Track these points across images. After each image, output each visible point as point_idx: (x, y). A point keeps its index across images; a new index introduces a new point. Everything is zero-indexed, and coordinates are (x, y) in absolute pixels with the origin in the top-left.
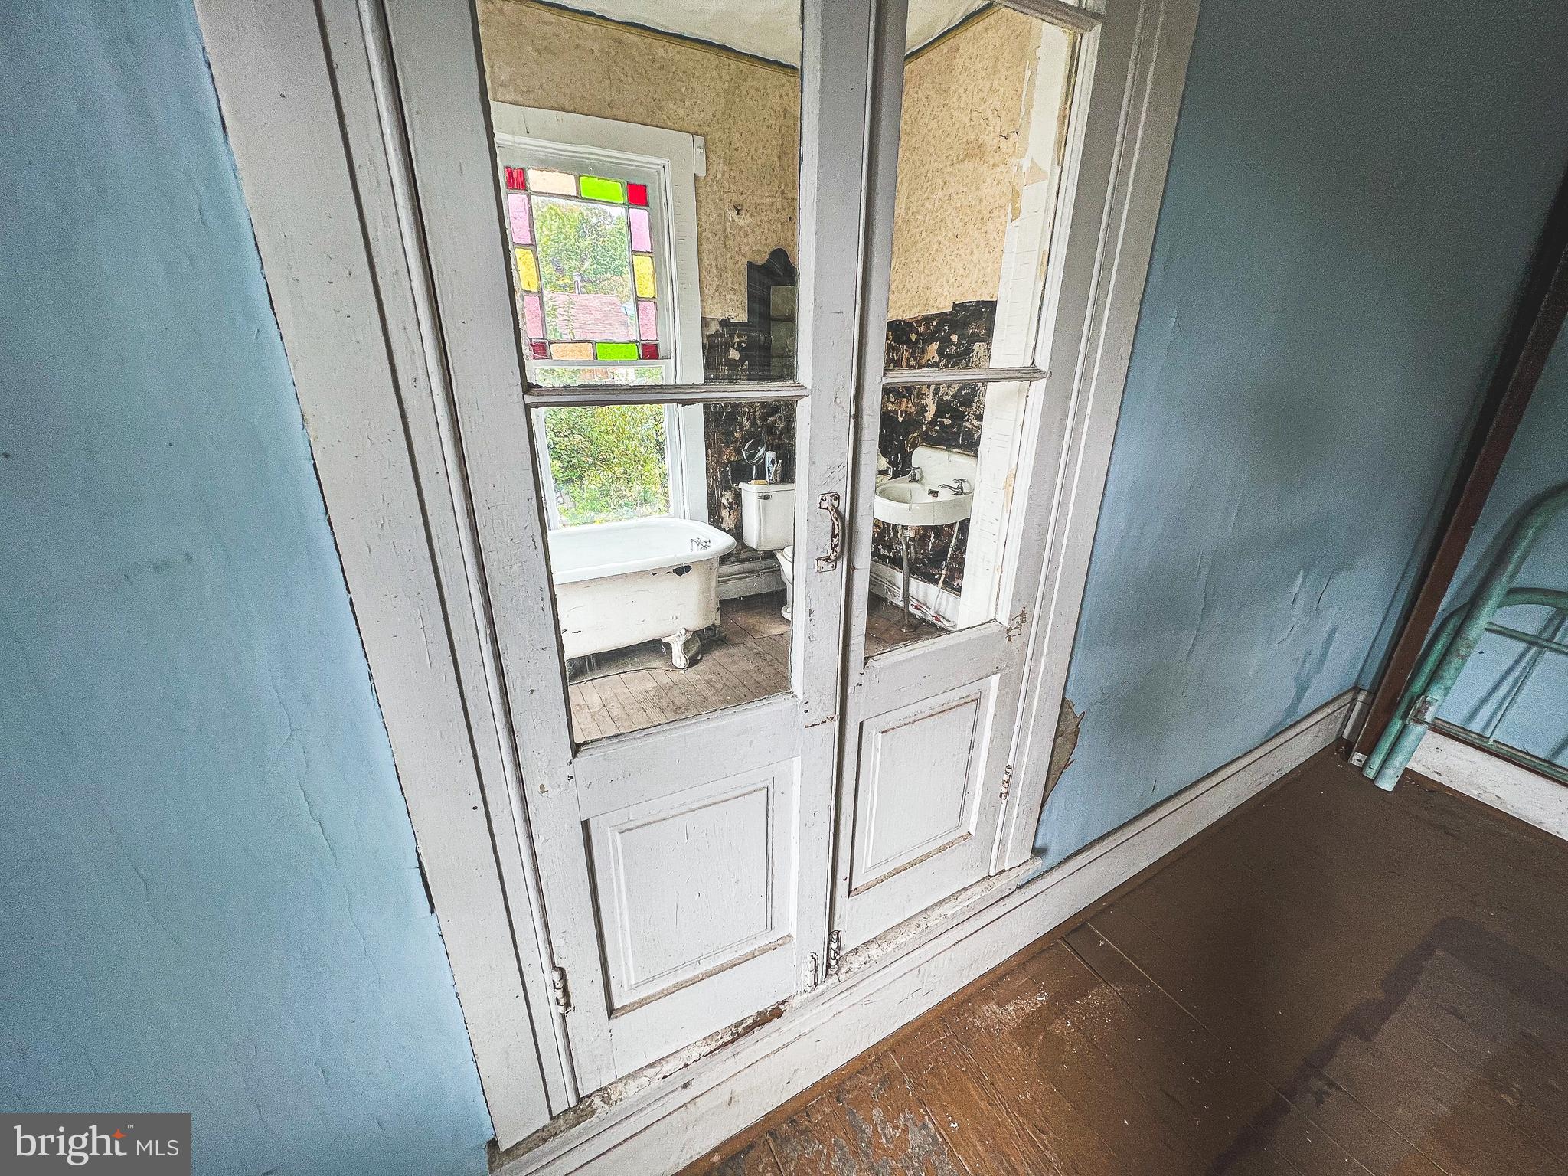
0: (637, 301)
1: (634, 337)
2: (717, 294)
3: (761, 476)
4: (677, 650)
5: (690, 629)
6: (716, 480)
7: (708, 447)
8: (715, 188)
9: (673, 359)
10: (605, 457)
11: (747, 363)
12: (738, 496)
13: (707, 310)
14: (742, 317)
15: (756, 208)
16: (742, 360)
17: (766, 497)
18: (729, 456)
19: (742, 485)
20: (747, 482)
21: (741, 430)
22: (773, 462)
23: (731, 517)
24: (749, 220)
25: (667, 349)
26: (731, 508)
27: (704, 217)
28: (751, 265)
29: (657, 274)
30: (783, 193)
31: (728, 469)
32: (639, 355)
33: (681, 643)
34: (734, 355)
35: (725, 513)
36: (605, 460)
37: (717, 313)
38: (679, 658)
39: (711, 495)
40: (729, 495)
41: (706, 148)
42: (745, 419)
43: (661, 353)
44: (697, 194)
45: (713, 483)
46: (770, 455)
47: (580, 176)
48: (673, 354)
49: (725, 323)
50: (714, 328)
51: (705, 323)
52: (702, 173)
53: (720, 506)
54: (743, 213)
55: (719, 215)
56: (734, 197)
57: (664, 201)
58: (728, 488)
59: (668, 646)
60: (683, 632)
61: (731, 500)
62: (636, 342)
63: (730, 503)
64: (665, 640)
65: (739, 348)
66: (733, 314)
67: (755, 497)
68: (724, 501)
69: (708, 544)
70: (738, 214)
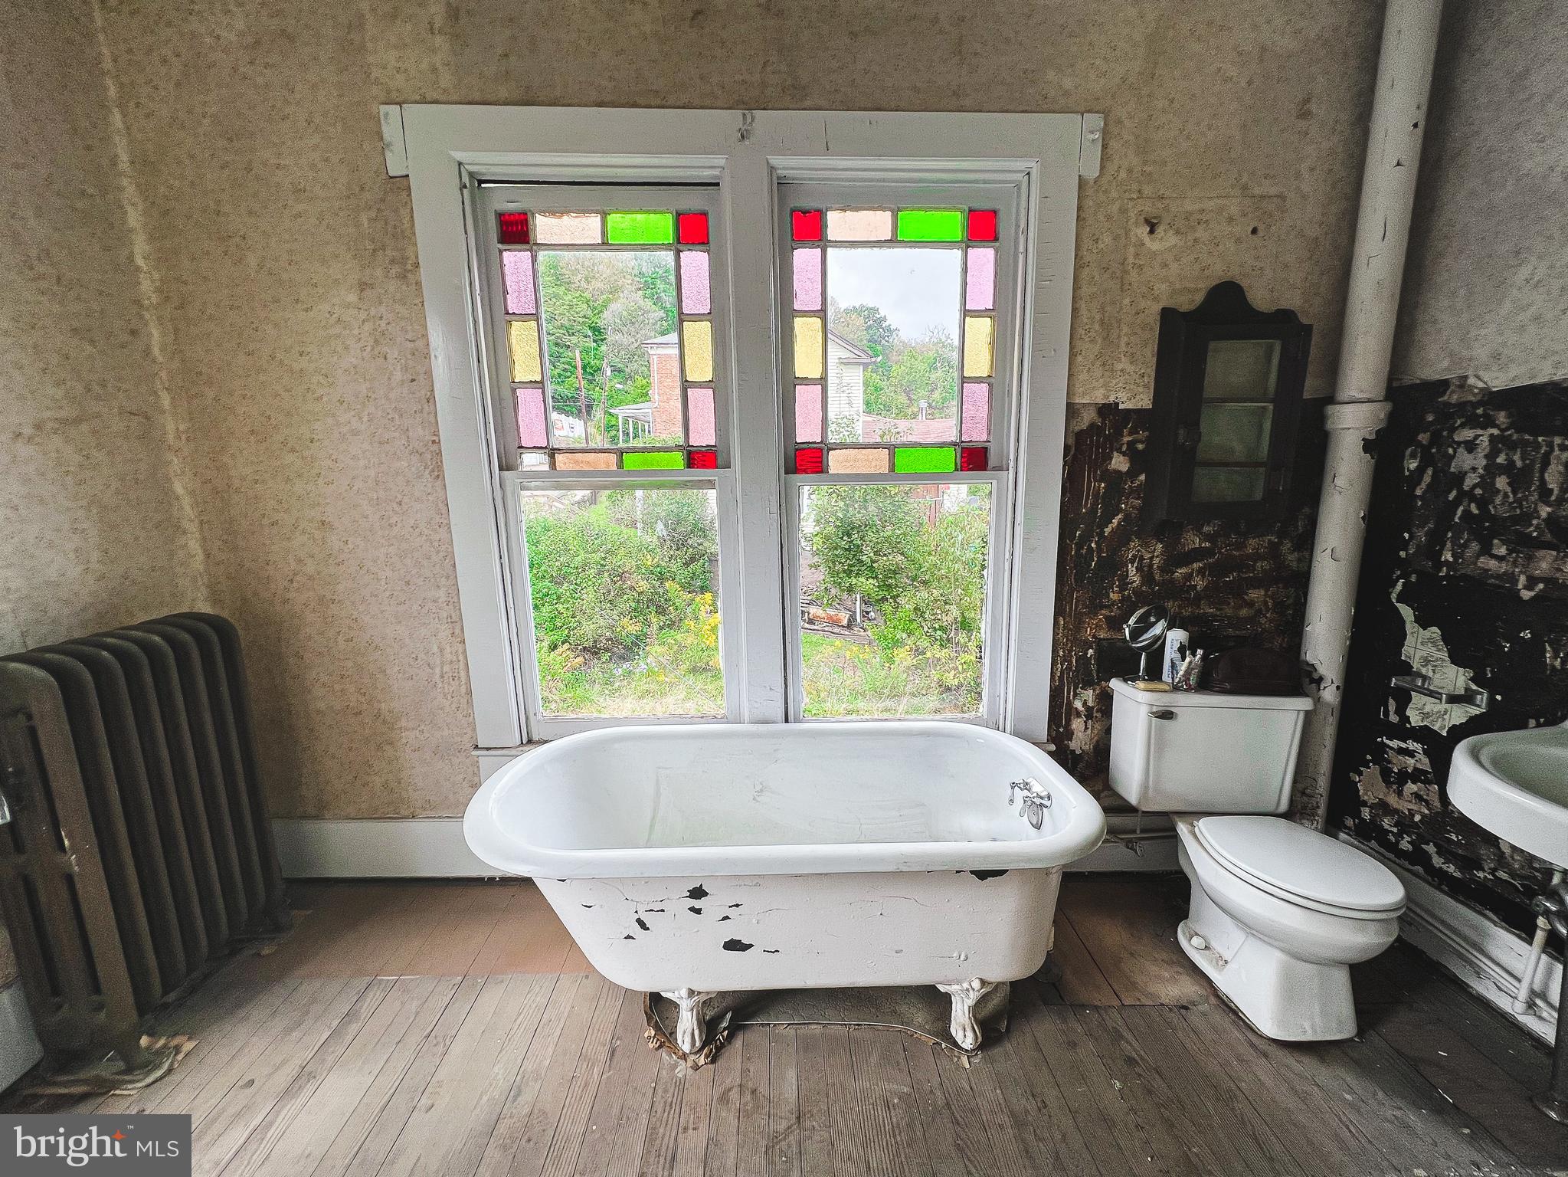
0: (963, 383)
1: (953, 436)
2: (1098, 363)
3: (1154, 673)
4: (960, 1013)
5: (993, 980)
6: (1069, 668)
7: (1058, 612)
8: (1114, 194)
9: (1011, 471)
10: (924, 579)
11: (1143, 477)
12: (1106, 700)
13: (1079, 389)
14: (1144, 401)
15: (1187, 219)
16: (1132, 473)
17: (1166, 715)
18: (1094, 629)
19: (1115, 684)
20: (1125, 681)
21: (1123, 587)
22: (1182, 650)
23: (1089, 731)
24: (1172, 240)
25: (1002, 452)
26: (1089, 716)
27: (1087, 243)
28: (1167, 314)
29: (1000, 345)
30: (1245, 188)
31: (1091, 652)
32: (956, 464)
33: (970, 1001)
34: (1119, 463)
35: (1077, 724)
36: (924, 582)
37: (1095, 393)
38: (963, 1030)
39: (1056, 694)
40: (1089, 695)
41: (1105, 132)
42: (1132, 570)
43: (992, 461)
44: (1080, 208)
45: (1062, 672)
46: (1176, 637)
47: (899, 210)
48: (1012, 464)
49: (1108, 410)
50: (1088, 417)
51: (1072, 411)
52: (1092, 172)
53: (1072, 712)
54: (1160, 230)
55: (1116, 238)
56: (1148, 208)
57: (1023, 225)
58: (1088, 684)
59: (947, 999)
60: (976, 984)
61: (1090, 703)
62: (954, 444)
63: (1089, 709)
64: (942, 988)
65: (1131, 453)
66: (1123, 396)
67: (1143, 712)
68: (1078, 704)
69: (1045, 802)
70: (1152, 232)
